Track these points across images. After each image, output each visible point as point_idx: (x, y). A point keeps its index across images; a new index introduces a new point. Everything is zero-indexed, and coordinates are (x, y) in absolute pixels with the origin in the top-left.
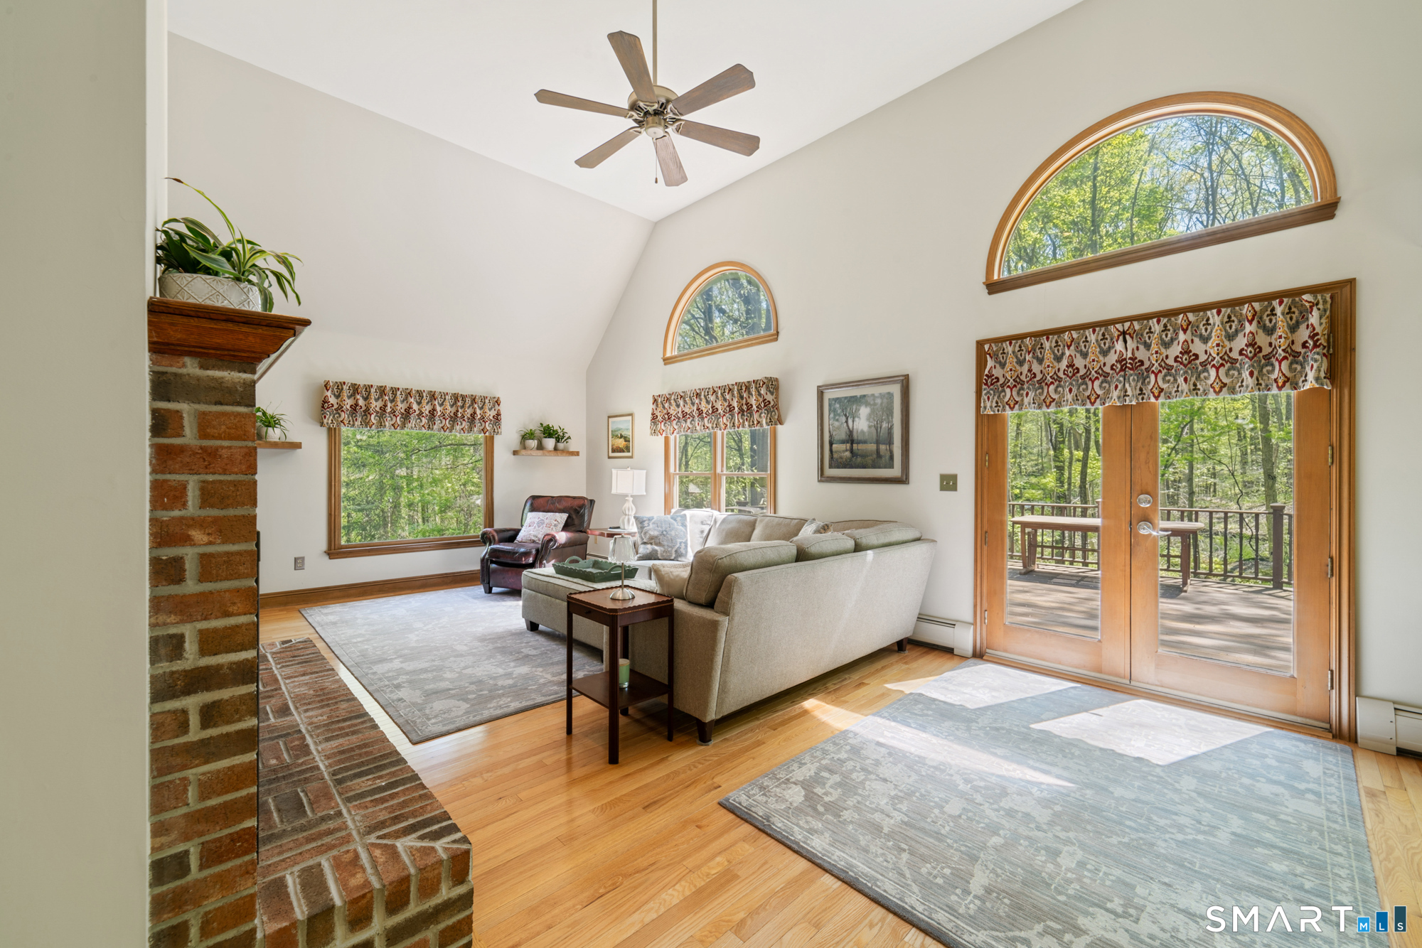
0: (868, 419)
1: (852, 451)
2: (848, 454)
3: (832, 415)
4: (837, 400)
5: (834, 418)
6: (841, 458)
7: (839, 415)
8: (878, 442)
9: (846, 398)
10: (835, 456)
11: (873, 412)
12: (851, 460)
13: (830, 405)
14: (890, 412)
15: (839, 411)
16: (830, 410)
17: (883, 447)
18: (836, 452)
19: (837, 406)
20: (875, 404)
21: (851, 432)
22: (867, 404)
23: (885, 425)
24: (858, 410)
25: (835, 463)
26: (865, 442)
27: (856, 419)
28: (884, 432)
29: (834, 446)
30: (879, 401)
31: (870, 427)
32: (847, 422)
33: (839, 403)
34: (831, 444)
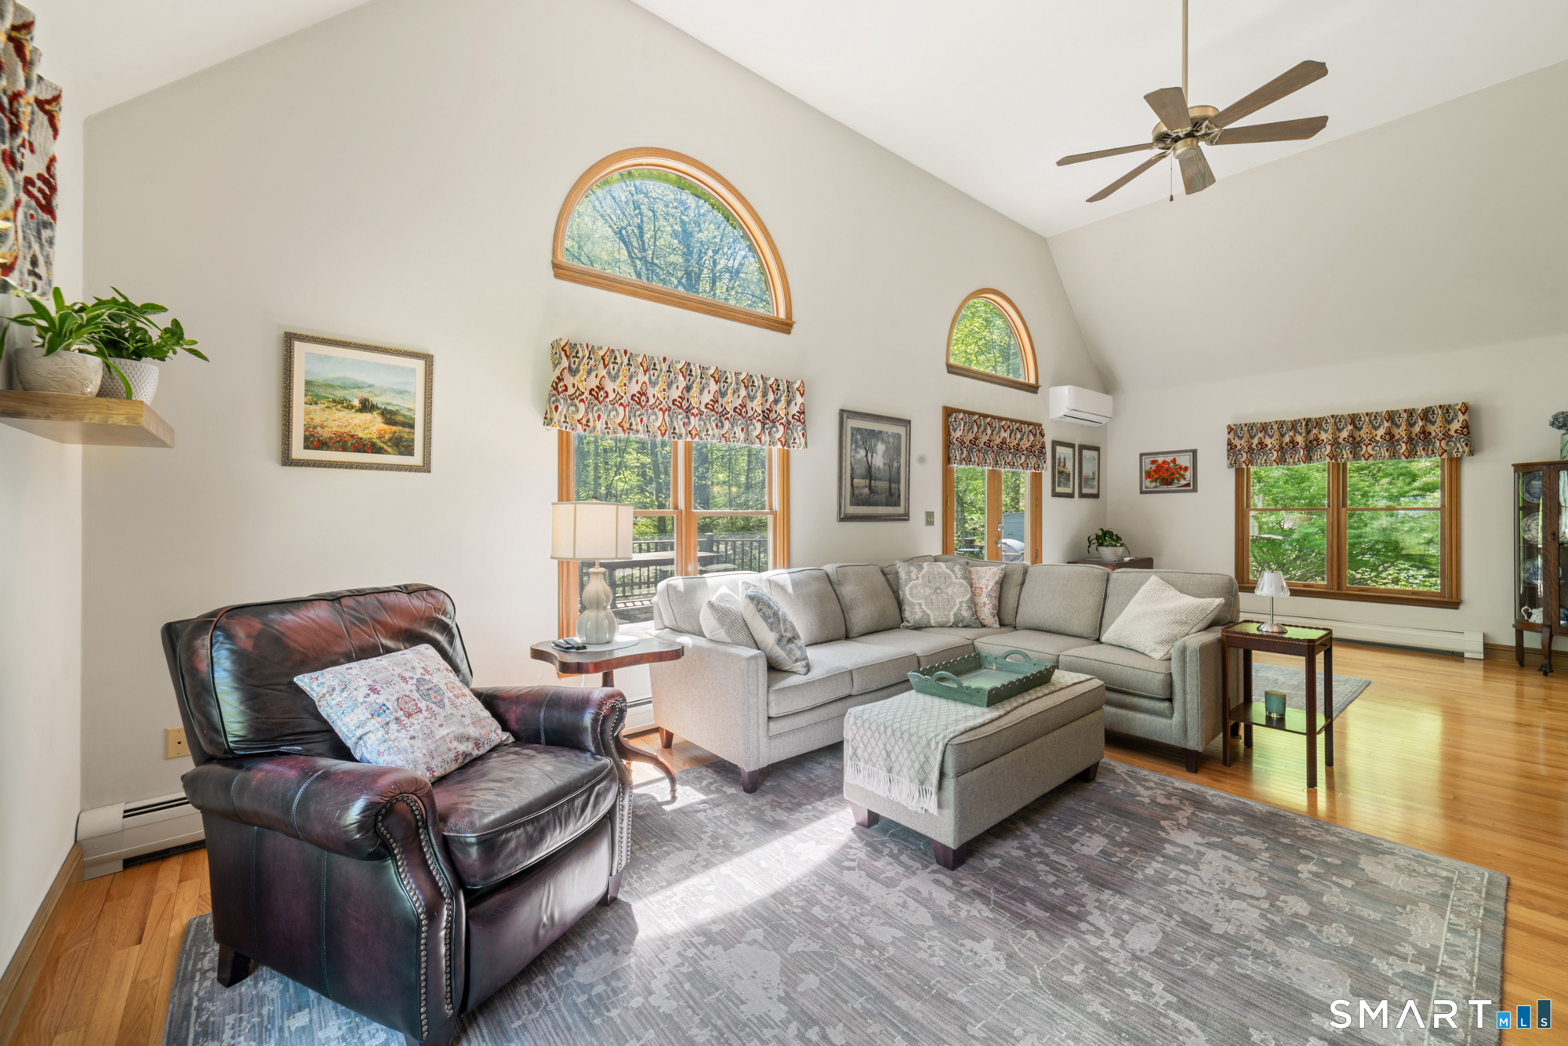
0: (883, 457)
1: (870, 487)
2: (866, 490)
3: (854, 446)
4: (858, 429)
5: (856, 450)
6: (861, 494)
7: (860, 447)
8: (890, 481)
9: (866, 430)
10: (856, 492)
11: (887, 449)
12: (869, 496)
13: (852, 435)
14: (899, 455)
15: (860, 443)
16: (852, 440)
17: (893, 485)
18: (857, 487)
19: (859, 437)
20: (888, 442)
21: (869, 468)
22: (883, 441)
23: (895, 464)
24: (876, 445)
25: (857, 500)
26: (881, 480)
27: (874, 455)
28: (894, 470)
29: (855, 480)
30: (891, 440)
31: (885, 464)
32: (866, 456)
33: (861, 434)
34: (852, 479)
